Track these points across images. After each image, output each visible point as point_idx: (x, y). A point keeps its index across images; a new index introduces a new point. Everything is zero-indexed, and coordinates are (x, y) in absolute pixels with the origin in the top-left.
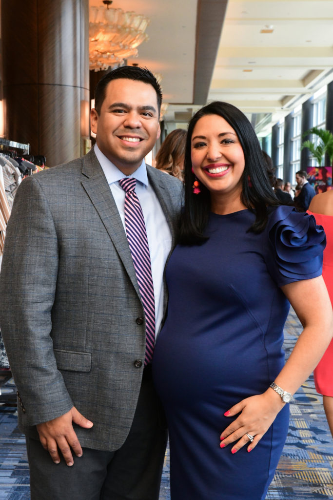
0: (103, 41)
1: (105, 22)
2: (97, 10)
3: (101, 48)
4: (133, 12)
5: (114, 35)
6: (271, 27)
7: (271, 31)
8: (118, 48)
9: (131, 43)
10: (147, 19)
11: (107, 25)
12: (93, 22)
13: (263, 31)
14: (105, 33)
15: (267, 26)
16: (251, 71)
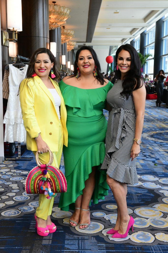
0: (53, 18)
1: (53, 10)
2: (51, 6)
3: (52, 21)
5: (57, 16)
6: (118, 11)
7: (118, 13)
8: (58, 21)
9: (63, 19)
10: (70, 9)
13: (115, 13)
14: (53, 15)
15: (116, 11)
16: (110, 28)
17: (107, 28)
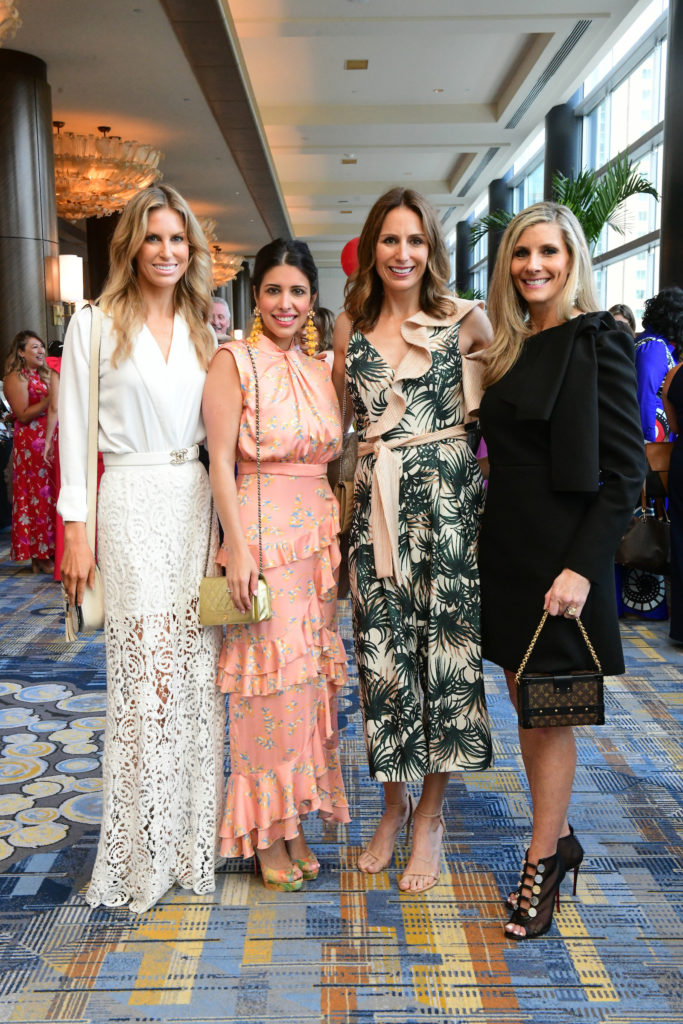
0: (96, 180)
1: (97, 156)
2: (85, 140)
3: (97, 188)
4: (134, 141)
5: (111, 171)
6: (352, 156)
7: (354, 162)
8: (119, 188)
9: (137, 182)
10: (156, 149)
11: (99, 160)
12: (81, 155)
13: (345, 162)
14: (98, 168)
15: (347, 155)
17: (343, 212)
